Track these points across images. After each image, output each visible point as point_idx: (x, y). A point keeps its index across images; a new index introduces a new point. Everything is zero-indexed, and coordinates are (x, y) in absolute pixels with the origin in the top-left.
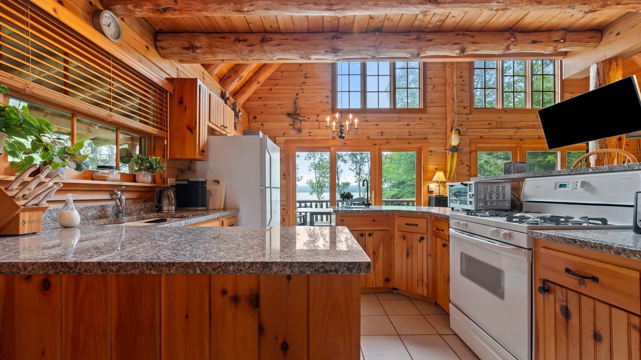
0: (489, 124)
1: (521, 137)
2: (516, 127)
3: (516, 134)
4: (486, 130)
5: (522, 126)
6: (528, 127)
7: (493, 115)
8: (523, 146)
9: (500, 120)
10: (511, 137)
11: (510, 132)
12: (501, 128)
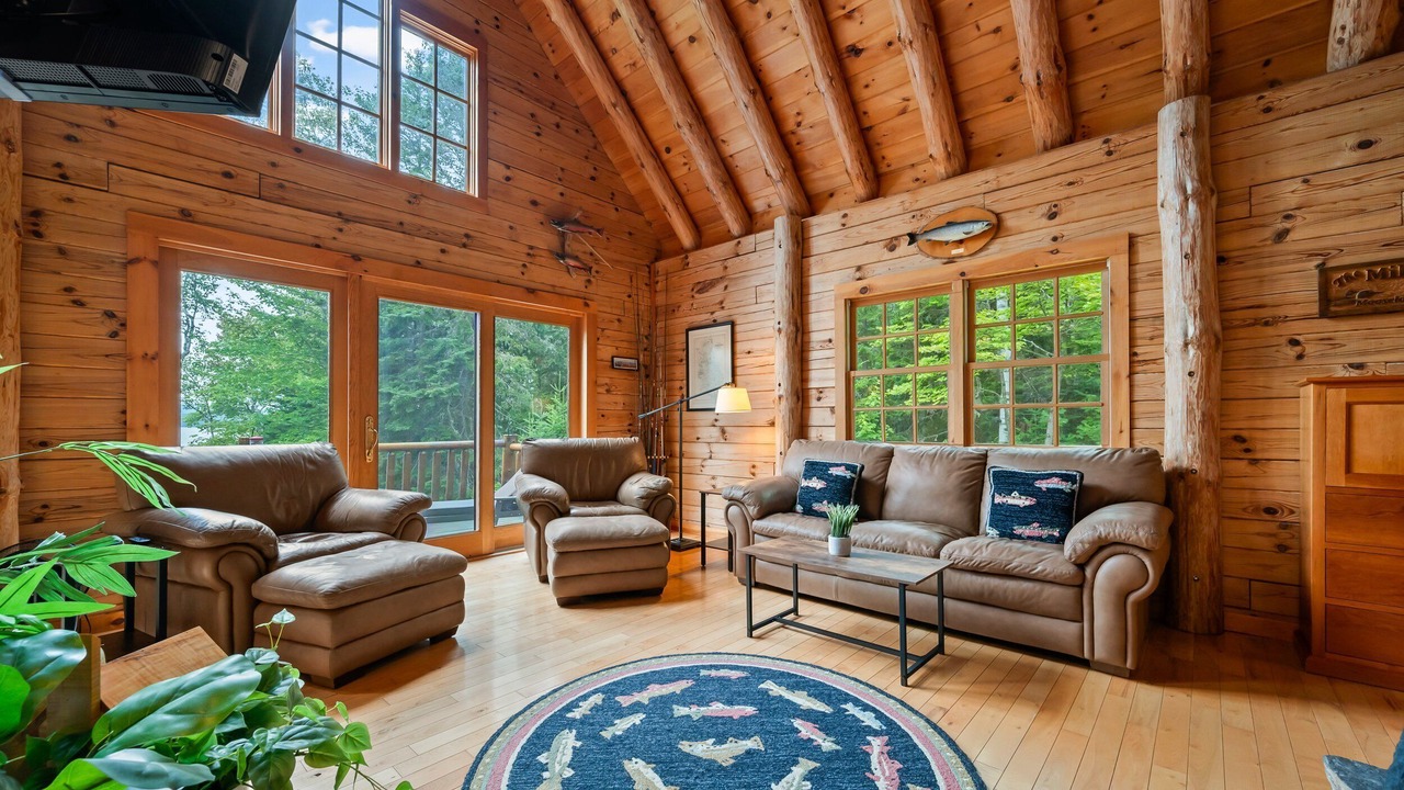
0: (227, 175)
1: (357, 250)
2: (340, 215)
3: (337, 234)
4: (214, 195)
5: (359, 214)
6: (382, 224)
7: (247, 149)
8: (366, 277)
9: (277, 173)
10: (318, 242)
11: (320, 226)
12: (281, 201)
